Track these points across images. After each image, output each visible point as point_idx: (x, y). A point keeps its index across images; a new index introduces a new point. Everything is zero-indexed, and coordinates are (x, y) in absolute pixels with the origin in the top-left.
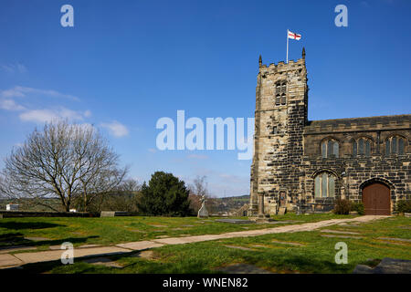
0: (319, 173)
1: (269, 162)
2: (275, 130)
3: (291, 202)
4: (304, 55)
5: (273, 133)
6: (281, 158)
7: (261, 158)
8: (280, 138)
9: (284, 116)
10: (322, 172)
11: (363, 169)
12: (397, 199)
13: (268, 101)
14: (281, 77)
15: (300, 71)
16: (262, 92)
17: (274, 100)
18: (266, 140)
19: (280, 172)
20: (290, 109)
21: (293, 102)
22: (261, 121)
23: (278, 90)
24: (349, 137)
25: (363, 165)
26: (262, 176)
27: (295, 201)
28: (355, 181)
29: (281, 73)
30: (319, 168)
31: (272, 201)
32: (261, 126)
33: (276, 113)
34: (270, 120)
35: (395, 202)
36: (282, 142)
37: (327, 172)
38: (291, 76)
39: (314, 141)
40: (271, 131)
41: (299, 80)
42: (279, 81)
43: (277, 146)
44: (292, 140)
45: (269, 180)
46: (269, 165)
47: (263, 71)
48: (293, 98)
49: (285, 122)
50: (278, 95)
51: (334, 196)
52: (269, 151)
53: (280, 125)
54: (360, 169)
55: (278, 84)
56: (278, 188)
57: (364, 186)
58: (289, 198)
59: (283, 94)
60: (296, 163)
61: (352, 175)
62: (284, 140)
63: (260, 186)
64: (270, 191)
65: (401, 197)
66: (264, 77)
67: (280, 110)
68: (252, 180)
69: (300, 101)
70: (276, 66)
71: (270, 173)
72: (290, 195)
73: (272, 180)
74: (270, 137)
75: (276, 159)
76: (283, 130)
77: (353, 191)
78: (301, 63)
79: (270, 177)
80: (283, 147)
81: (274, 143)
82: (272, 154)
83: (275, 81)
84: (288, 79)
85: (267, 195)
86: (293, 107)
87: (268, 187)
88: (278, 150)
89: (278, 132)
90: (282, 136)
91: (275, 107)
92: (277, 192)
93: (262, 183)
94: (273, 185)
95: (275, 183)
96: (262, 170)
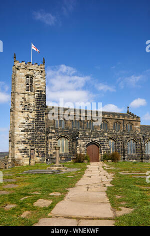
0: (60, 138)
1: (23, 129)
2: (26, 107)
3: (38, 156)
4: (44, 62)
5: (24, 109)
6: (31, 127)
7: (17, 125)
8: (30, 114)
9: (32, 99)
10: (62, 137)
11: (87, 136)
12: (103, 153)
13: (21, 87)
14: (30, 73)
15: (42, 72)
16: (17, 80)
17: (25, 87)
18: (20, 114)
19: (30, 136)
20: (36, 95)
21: (38, 91)
22: (16, 100)
23: (27, 81)
25: (87, 134)
26: (17, 138)
27: (40, 156)
28: (84, 143)
29: (30, 70)
30: (60, 134)
31: (25, 156)
32: (16, 103)
33: (26, 96)
34: (23, 100)
35: (101, 155)
36: (31, 116)
37: (64, 137)
38: (36, 73)
40: (23, 108)
41: (41, 78)
42: (28, 75)
43: (28, 118)
44: (38, 116)
45: (22, 142)
46: (22, 131)
47: (17, 65)
48: (38, 88)
49: (33, 103)
50: (28, 84)
51: (68, 152)
52: (22, 122)
53: (29, 105)
55: (27, 76)
56: (29, 147)
57: (87, 146)
58: (36, 154)
59: (31, 85)
60: (40, 131)
61: (82, 139)
62: (33, 115)
63: (16, 146)
64: (23, 149)
65: (104, 152)
66: (18, 69)
67: (29, 95)
68: (10, 141)
69: (42, 91)
70: (26, 64)
71: (23, 136)
72: (37, 152)
73: (25, 141)
74: (22, 112)
75: (27, 127)
76: (31, 108)
77: (83, 149)
78: (42, 67)
79: (23, 140)
80: (32, 120)
81: (26, 116)
82: (24, 123)
83: (26, 74)
84: (34, 75)
85: (21, 152)
86: (39, 94)
87: (22, 146)
88: (29, 122)
89: (28, 110)
90: (31, 112)
91: (26, 92)
92: (28, 150)
93: (18, 144)
94: (25, 145)
95: (27, 144)
96: (17, 135)
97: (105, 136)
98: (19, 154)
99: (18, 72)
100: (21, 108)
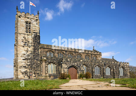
0: (50, 63)
1: (24, 58)
2: (26, 43)
3: (35, 77)
4: (38, 14)
5: (25, 45)
6: (29, 57)
7: (19, 56)
8: (29, 48)
9: (30, 38)
10: (51, 63)
11: (69, 61)
12: (79, 73)
13: (22, 29)
14: (28, 20)
15: (37, 20)
16: (19, 24)
17: (25, 30)
18: (22, 48)
19: (29, 63)
20: (33, 35)
21: (34, 33)
22: (19, 38)
23: (27, 26)
24: (57, 52)
26: (20, 64)
27: (37, 76)
28: (66, 66)
29: (28, 18)
30: (49, 61)
31: (25, 76)
32: (19, 40)
33: (26, 36)
34: (23, 39)
35: (78, 74)
36: (29, 50)
37: (53, 63)
38: (33, 21)
39: (44, 51)
40: (24, 44)
41: (37, 24)
42: (27, 21)
43: (27, 51)
44: (35, 49)
45: (24, 67)
46: (23, 60)
47: (19, 14)
48: (34, 31)
49: (31, 41)
50: (27, 28)
51: (56, 73)
52: (24, 53)
53: (28, 42)
54: (68, 61)
55: (27, 22)
56: (28, 71)
57: (69, 68)
58: (34, 75)
59: (29, 28)
60: (36, 60)
61: (65, 63)
62: (31, 49)
63: (19, 69)
64: (24, 72)
65: (80, 72)
66: (19, 17)
67: (28, 35)
68: (14, 66)
69: (37, 33)
70: (26, 14)
71: (24, 63)
72: (34, 74)
73: (25, 67)
74: (23, 47)
75: (27, 57)
76: (30, 44)
77: (66, 70)
78: (37, 17)
79: (24, 65)
80: (30, 52)
81: (26, 50)
82: (25, 54)
83: (25, 21)
84: (31, 22)
85: (23, 74)
86: (35, 35)
87: (23, 70)
88: (28, 53)
89: (27, 45)
90: (30, 47)
91: (26, 33)
92: (28, 72)
93: (20, 68)
94: (26, 69)
95: (27, 68)
96: (20, 62)
97: (81, 62)
98: (22, 75)
99: (19, 19)
100: (22, 44)
